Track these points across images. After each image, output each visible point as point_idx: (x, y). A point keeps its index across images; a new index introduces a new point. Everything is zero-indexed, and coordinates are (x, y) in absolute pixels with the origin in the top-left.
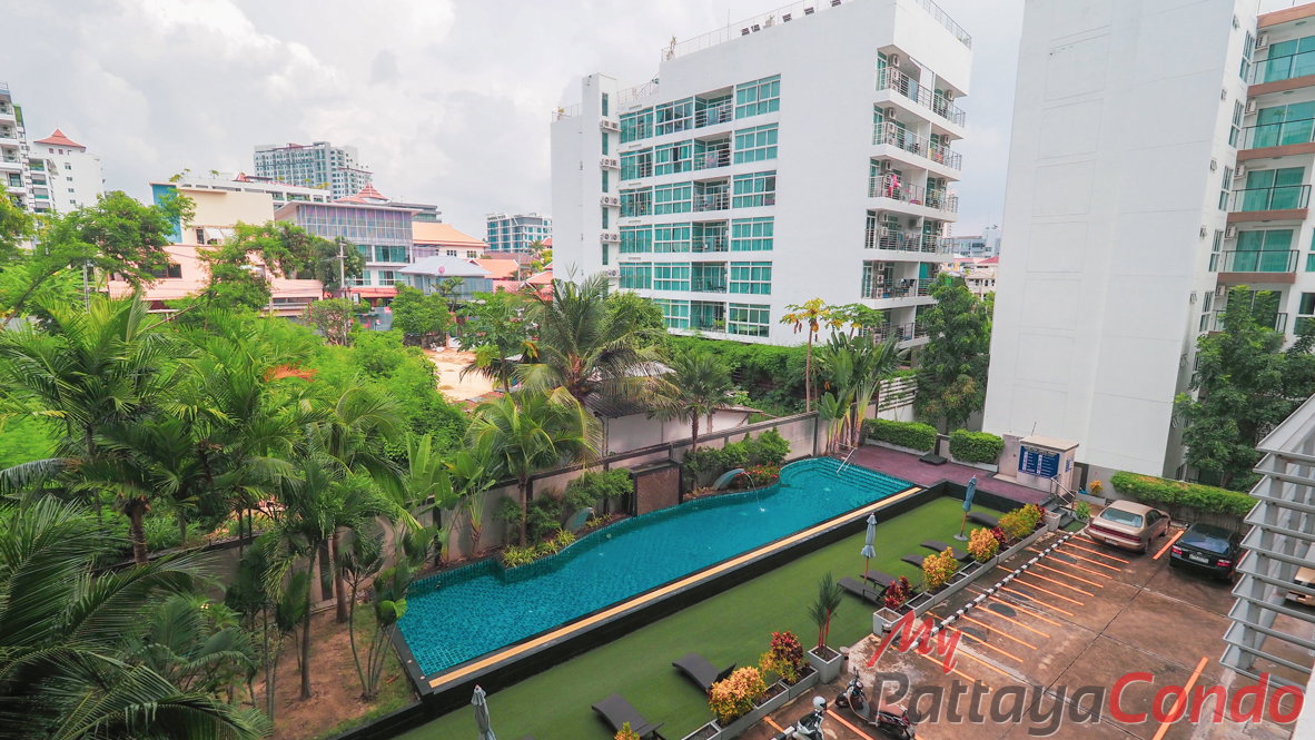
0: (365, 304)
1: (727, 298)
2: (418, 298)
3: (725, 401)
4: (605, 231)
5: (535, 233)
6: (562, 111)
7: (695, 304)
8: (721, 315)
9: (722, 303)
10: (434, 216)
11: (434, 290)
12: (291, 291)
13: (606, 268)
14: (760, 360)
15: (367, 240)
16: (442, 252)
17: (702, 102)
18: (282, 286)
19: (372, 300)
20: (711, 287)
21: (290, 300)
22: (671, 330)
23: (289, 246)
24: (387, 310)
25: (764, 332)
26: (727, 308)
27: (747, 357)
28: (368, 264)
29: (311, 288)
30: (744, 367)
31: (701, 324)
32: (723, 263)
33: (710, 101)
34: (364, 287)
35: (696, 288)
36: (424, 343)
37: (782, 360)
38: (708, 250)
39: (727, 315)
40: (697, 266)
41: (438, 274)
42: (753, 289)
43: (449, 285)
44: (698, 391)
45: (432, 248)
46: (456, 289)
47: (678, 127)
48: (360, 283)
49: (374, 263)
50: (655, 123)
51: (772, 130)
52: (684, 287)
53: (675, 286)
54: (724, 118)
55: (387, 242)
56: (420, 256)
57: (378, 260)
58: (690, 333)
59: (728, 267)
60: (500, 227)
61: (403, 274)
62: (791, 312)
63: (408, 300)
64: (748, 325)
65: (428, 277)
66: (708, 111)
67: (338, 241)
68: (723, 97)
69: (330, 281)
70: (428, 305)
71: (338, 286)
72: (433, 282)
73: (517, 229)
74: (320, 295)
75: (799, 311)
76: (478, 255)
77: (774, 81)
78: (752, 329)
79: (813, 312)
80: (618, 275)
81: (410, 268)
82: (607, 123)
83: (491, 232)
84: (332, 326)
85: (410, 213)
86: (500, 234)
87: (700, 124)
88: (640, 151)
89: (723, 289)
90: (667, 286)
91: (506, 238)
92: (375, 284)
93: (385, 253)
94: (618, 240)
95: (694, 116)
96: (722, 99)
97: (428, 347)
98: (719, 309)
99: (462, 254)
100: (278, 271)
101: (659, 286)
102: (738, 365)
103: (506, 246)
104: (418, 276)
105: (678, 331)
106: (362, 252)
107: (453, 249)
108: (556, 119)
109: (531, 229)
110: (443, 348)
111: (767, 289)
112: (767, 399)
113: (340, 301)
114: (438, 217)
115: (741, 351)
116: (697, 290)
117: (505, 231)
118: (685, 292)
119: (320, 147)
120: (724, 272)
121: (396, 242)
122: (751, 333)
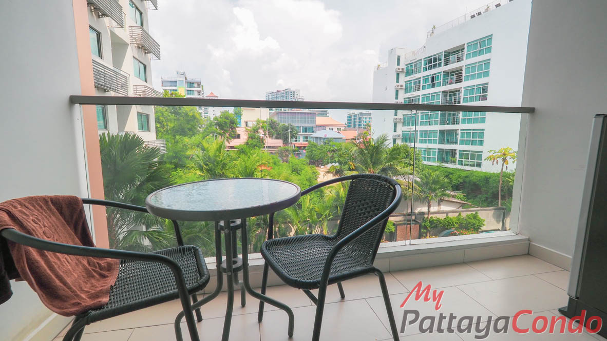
0: (296, 149)
1: (458, 147)
2: (315, 146)
3: (445, 195)
4: (396, 117)
5: (367, 120)
6: (379, 66)
7: (440, 150)
8: (455, 156)
9: (455, 150)
10: (326, 114)
11: (322, 144)
12: (273, 144)
13: (395, 133)
14: (473, 179)
15: (299, 125)
16: (328, 128)
17: (447, 54)
18: (270, 141)
19: (299, 148)
20: (449, 142)
21: (272, 147)
22: (426, 163)
23: (271, 127)
24: (304, 151)
25: (479, 165)
26: (458, 152)
27: (467, 177)
28: (299, 133)
29: (279, 142)
30: (465, 182)
31: (443, 160)
32: (456, 130)
33: (453, 52)
34: (297, 142)
35: (441, 142)
36: (316, 165)
37: (487, 179)
38: (448, 124)
39: (457, 156)
40: (442, 132)
41: (324, 137)
42: (473, 143)
43: (327, 141)
44: (431, 189)
45: (323, 127)
46: (331, 143)
47: (435, 66)
48: (296, 141)
49: (301, 133)
50: (423, 66)
51: (487, 63)
52: (435, 142)
53: (430, 142)
54: (459, 60)
55: (306, 125)
56: (319, 130)
57: (303, 132)
58: (435, 164)
59: (459, 132)
60: (352, 118)
61: (311, 137)
62: (491, 154)
63: (312, 147)
64: (469, 161)
65: (321, 138)
66: (451, 58)
67: (289, 125)
68: (460, 49)
69: (286, 141)
70: (319, 149)
71: (288, 142)
72: (322, 140)
73: (360, 118)
74: (282, 145)
75: (497, 154)
76: (342, 129)
77: (489, 38)
78: (471, 163)
79: (504, 154)
80: (401, 137)
81: (314, 135)
82: (399, 69)
83: (349, 120)
84: (285, 157)
85: (315, 113)
86: (352, 121)
87: (447, 63)
88: (415, 80)
89: (456, 143)
90: (425, 142)
91: (355, 122)
92: (301, 141)
93: (306, 130)
94: (402, 121)
95: (443, 61)
96: (459, 50)
97: (318, 166)
98: (453, 153)
99: (335, 129)
100: (267, 135)
101: (421, 142)
102: (461, 181)
103: (355, 126)
104: (317, 138)
105: (430, 163)
106: (297, 129)
107: (332, 127)
108: (376, 70)
109: (366, 118)
110: (323, 167)
111: (481, 143)
112: (477, 199)
113: (288, 147)
114: (328, 115)
115: (463, 174)
116: (442, 144)
117: (355, 119)
118: (435, 145)
119: (287, 90)
120: (457, 134)
121: (310, 125)
122: (471, 165)
